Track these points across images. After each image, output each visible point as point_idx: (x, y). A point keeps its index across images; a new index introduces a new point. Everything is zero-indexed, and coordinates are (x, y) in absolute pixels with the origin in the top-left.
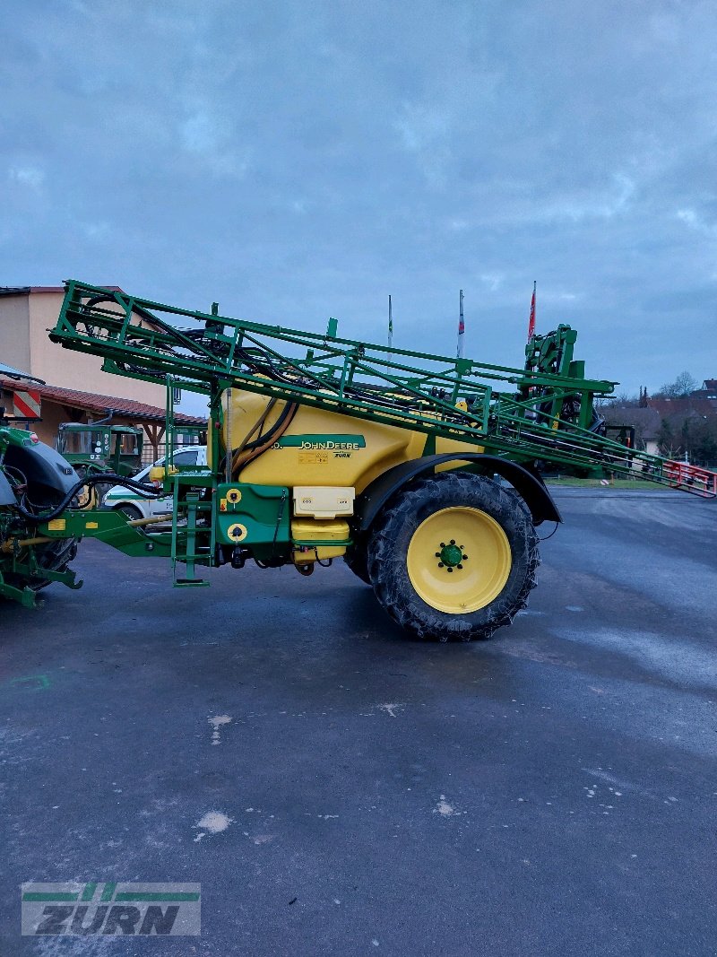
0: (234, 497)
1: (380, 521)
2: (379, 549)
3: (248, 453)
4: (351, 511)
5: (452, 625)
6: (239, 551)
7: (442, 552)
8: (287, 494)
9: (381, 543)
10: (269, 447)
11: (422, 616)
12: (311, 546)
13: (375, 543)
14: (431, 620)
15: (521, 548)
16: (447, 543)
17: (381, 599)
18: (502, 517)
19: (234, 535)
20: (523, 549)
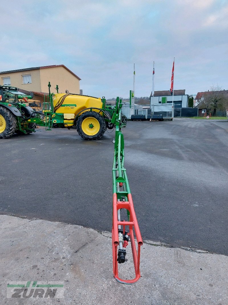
0: (54, 115)
3: (56, 108)
4: (74, 118)
5: (89, 137)
6: (56, 125)
7: (89, 125)
8: (63, 115)
10: (59, 107)
18: (98, 119)
19: (55, 122)
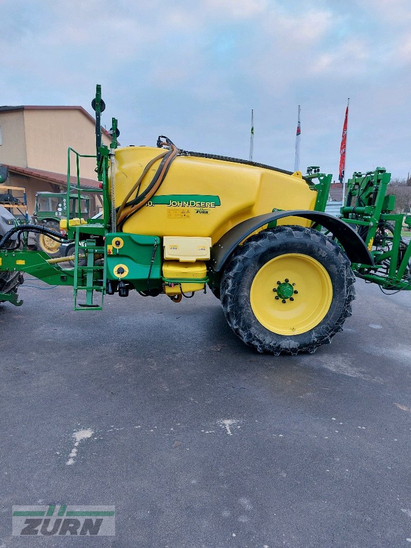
0: (118, 243)
1: (229, 264)
2: (228, 286)
3: (129, 210)
4: (207, 256)
5: (284, 344)
6: (122, 285)
7: (279, 288)
8: (159, 242)
9: (230, 281)
10: (144, 205)
11: (261, 337)
12: (176, 282)
13: (226, 281)
14: (268, 340)
15: (341, 287)
16: (282, 281)
17: (230, 322)
18: (327, 262)
19: (119, 273)
20: (342, 287)
